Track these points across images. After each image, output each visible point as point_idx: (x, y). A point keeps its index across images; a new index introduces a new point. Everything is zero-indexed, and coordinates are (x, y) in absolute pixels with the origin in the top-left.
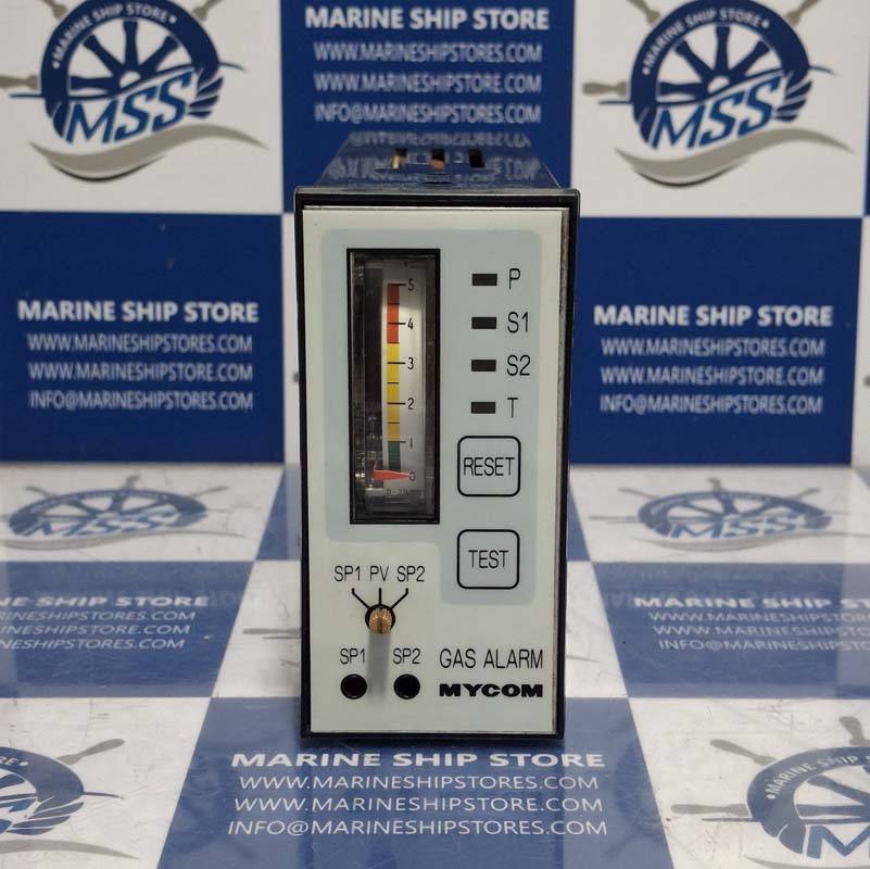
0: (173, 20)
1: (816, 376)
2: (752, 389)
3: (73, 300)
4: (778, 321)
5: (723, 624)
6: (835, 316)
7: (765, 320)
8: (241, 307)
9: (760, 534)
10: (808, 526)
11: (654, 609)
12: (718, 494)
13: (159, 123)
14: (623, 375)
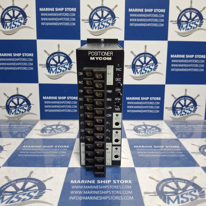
0: (65, 56)
1: (158, 107)
2: (149, 109)
3: (51, 96)
4: (153, 99)
5: (148, 151)
6: (161, 99)
7: (151, 99)
8: (75, 97)
9: (152, 133)
10: (158, 131)
11: (137, 148)
12: (145, 125)
13: (63, 71)
14: (130, 107)
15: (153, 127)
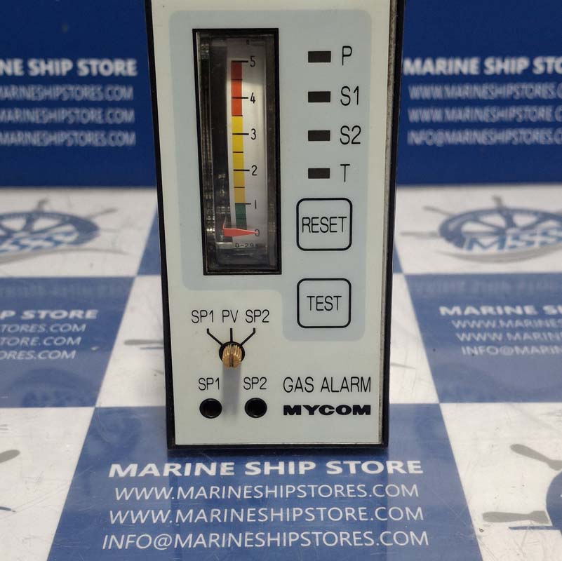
4: (550, 70)
5: (513, 331)
7: (539, 69)
8: (123, 63)
9: (536, 246)
11: (456, 317)
12: (502, 211)
14: (426, 115)
15: (545, 216)
